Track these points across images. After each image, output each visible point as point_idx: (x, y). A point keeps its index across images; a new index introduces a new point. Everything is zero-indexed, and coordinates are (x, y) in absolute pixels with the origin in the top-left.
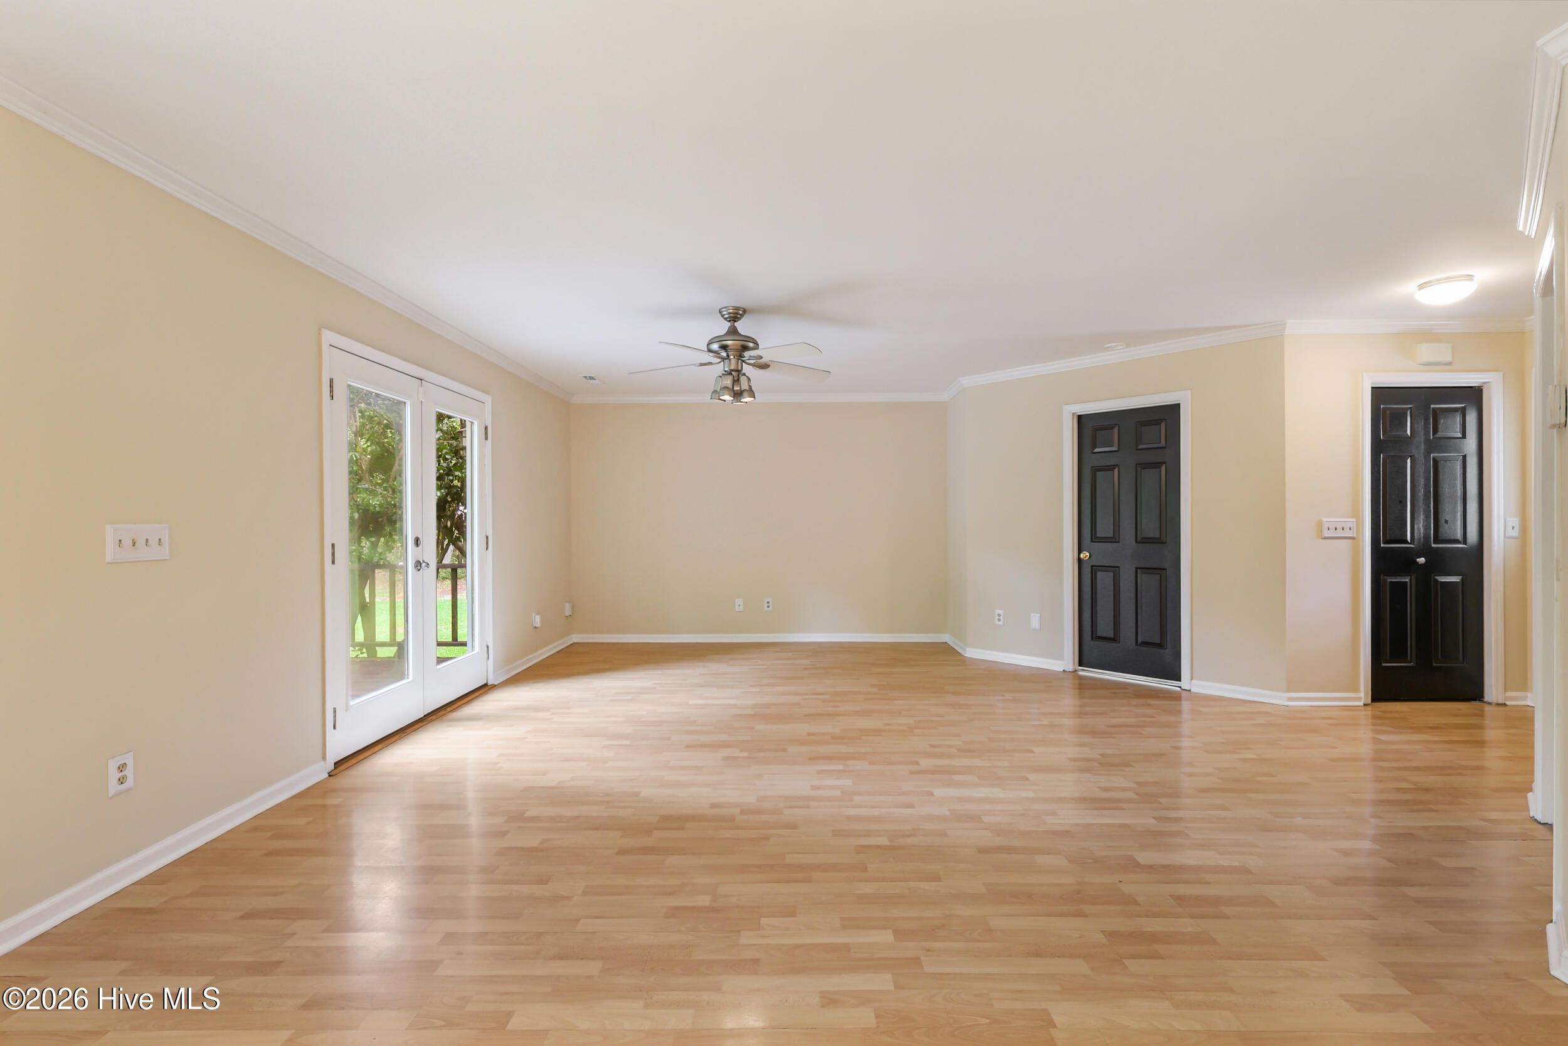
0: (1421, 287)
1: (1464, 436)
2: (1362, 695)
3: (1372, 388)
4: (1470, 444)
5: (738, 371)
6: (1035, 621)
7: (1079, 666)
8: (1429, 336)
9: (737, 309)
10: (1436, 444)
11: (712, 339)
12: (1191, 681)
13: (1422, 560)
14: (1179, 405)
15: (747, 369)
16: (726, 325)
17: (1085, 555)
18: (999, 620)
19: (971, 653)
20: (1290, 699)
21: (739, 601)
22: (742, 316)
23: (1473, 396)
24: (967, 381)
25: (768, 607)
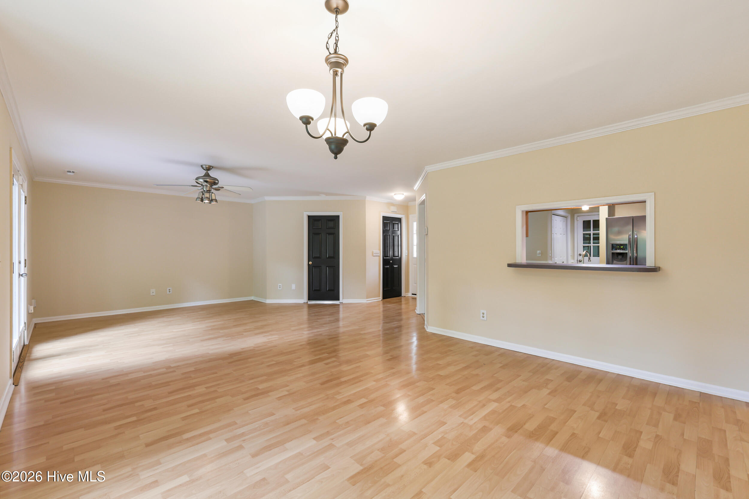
0: (395, 194)
1: (398, 230)
2: (381, 298)
3: (383, 216)
4: (399, 232)
5: (210, 191)
6: (294, 287)
7: (308, 300)
8: (392, 204)
9: (210, 166)
10: (394, 232)
11: (198, 177)
12: (343, 299)
13: (391, 261)
14: (339, 216)
15: (213, 191)
16: (203, 172)
17: (310, 263)
18: (280, 288)
19: (268, 301)
20: (367, 301)
21: (154, 290)
22: (211, 169)
23: (399, 220)
24: (267, 198)
25: (169, 292)
